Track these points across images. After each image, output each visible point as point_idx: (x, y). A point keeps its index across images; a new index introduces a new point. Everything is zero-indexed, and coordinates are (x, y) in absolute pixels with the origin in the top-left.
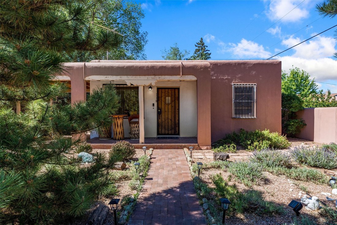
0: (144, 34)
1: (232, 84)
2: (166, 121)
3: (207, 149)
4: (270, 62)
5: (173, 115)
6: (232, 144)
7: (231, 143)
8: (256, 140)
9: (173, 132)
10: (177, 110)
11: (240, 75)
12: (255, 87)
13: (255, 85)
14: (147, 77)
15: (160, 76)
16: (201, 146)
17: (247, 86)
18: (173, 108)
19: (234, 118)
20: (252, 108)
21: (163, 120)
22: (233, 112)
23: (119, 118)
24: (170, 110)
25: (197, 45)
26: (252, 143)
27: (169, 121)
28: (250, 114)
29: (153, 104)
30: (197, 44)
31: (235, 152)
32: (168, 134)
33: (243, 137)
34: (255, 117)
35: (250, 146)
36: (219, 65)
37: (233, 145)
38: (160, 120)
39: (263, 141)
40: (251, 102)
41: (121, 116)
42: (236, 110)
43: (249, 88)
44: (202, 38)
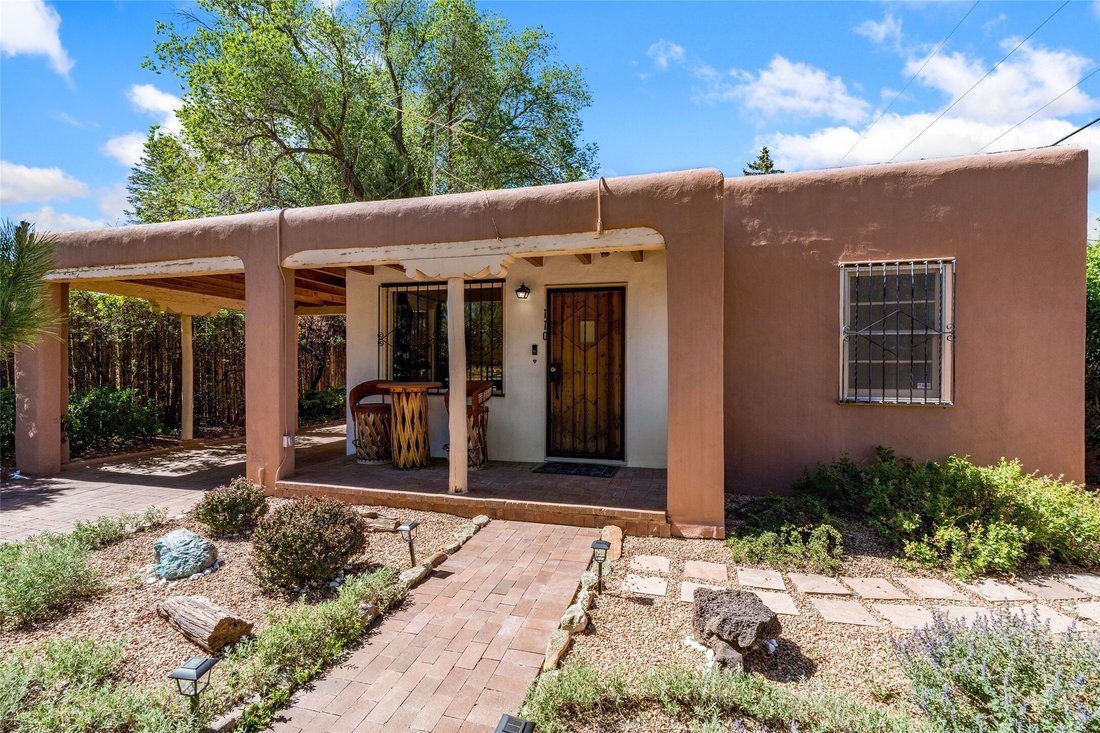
0: (589, 149)
1: (841, 263)
2: (579, 407)
3: (707, 537)
4: (1028, 161)
5: (602, 388)
6: (823, 527)
7: (817, 520)
8: (949, 514)
9: (602, 445)
10: (617, 369)
11: (873, 227)
12: (948, 273)
13: (950, 262)
14: (473, 243)
15: (520, 240)
16: (681, 522)
17: (907, 267)
18: (603, 361)
19: (848, 401)
20: (934, 361)
21: (569, 402)
22: (844, 376)
23: (408, 395)
24: (591, 369)
25: (749, 170)
26: (928, 526)
27: (590, 407)
28: (921, 386)
29: (535, 347)
30: (750, 166)
31: (832, 568)
32: (585, 454)
33: (880, 493)
34: (947, 399)
35: (914, 544)
36: (782, 190)
37: (828, 532)
38: (555, 403)
39: (992, 526)
40: (928, 338)
41: (415, 390)
42: (855, 370)
43: (920, 277)
44: (764, 149)
